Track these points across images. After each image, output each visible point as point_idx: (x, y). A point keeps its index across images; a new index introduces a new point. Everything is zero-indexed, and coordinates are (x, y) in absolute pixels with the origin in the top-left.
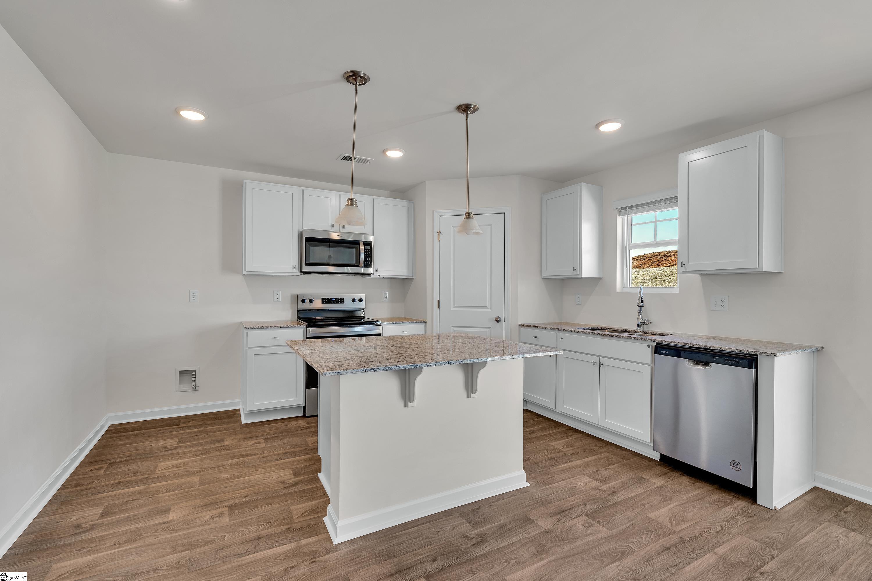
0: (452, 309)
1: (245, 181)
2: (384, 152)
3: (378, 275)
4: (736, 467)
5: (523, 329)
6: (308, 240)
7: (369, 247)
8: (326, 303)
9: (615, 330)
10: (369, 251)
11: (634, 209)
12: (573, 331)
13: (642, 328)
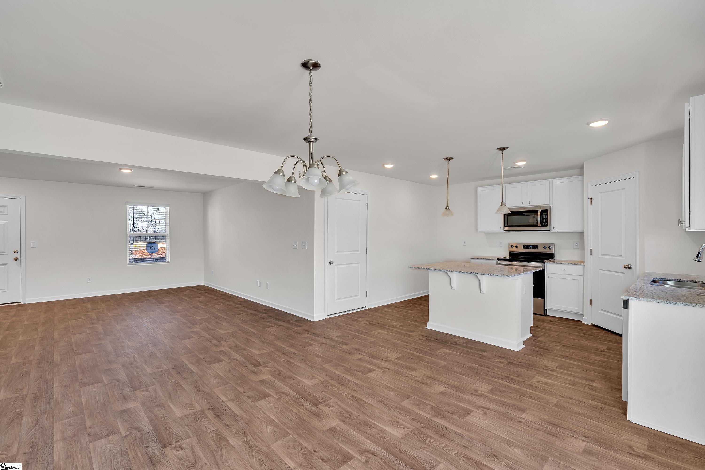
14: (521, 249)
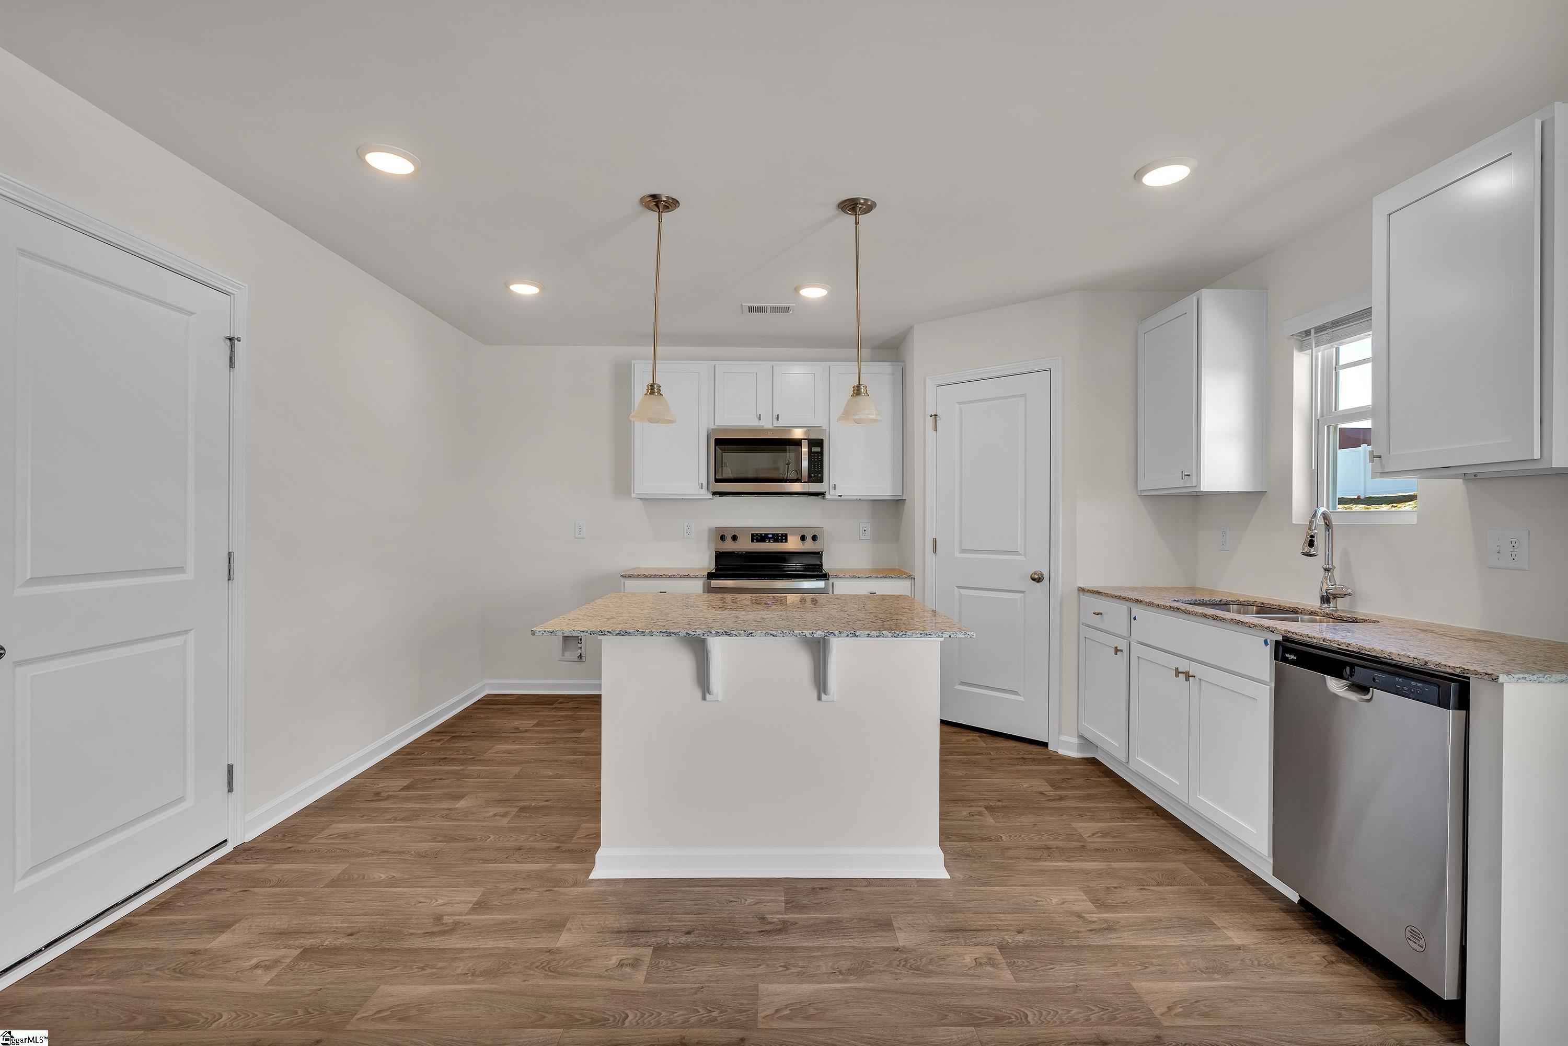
0: (957, 555)
1: (633, 362)
2: (797, 290)
3: (839, 496)
4: (1415, 943)
5: (1085, 598)
6: (719, 442)
7: (814, 449)
8: (758, 541)
9: (1275, 607)
10: (818, 456)
11: (1327, 332)
12: (1150, 604)
13: (1331, 605)
14: (746, 545)
